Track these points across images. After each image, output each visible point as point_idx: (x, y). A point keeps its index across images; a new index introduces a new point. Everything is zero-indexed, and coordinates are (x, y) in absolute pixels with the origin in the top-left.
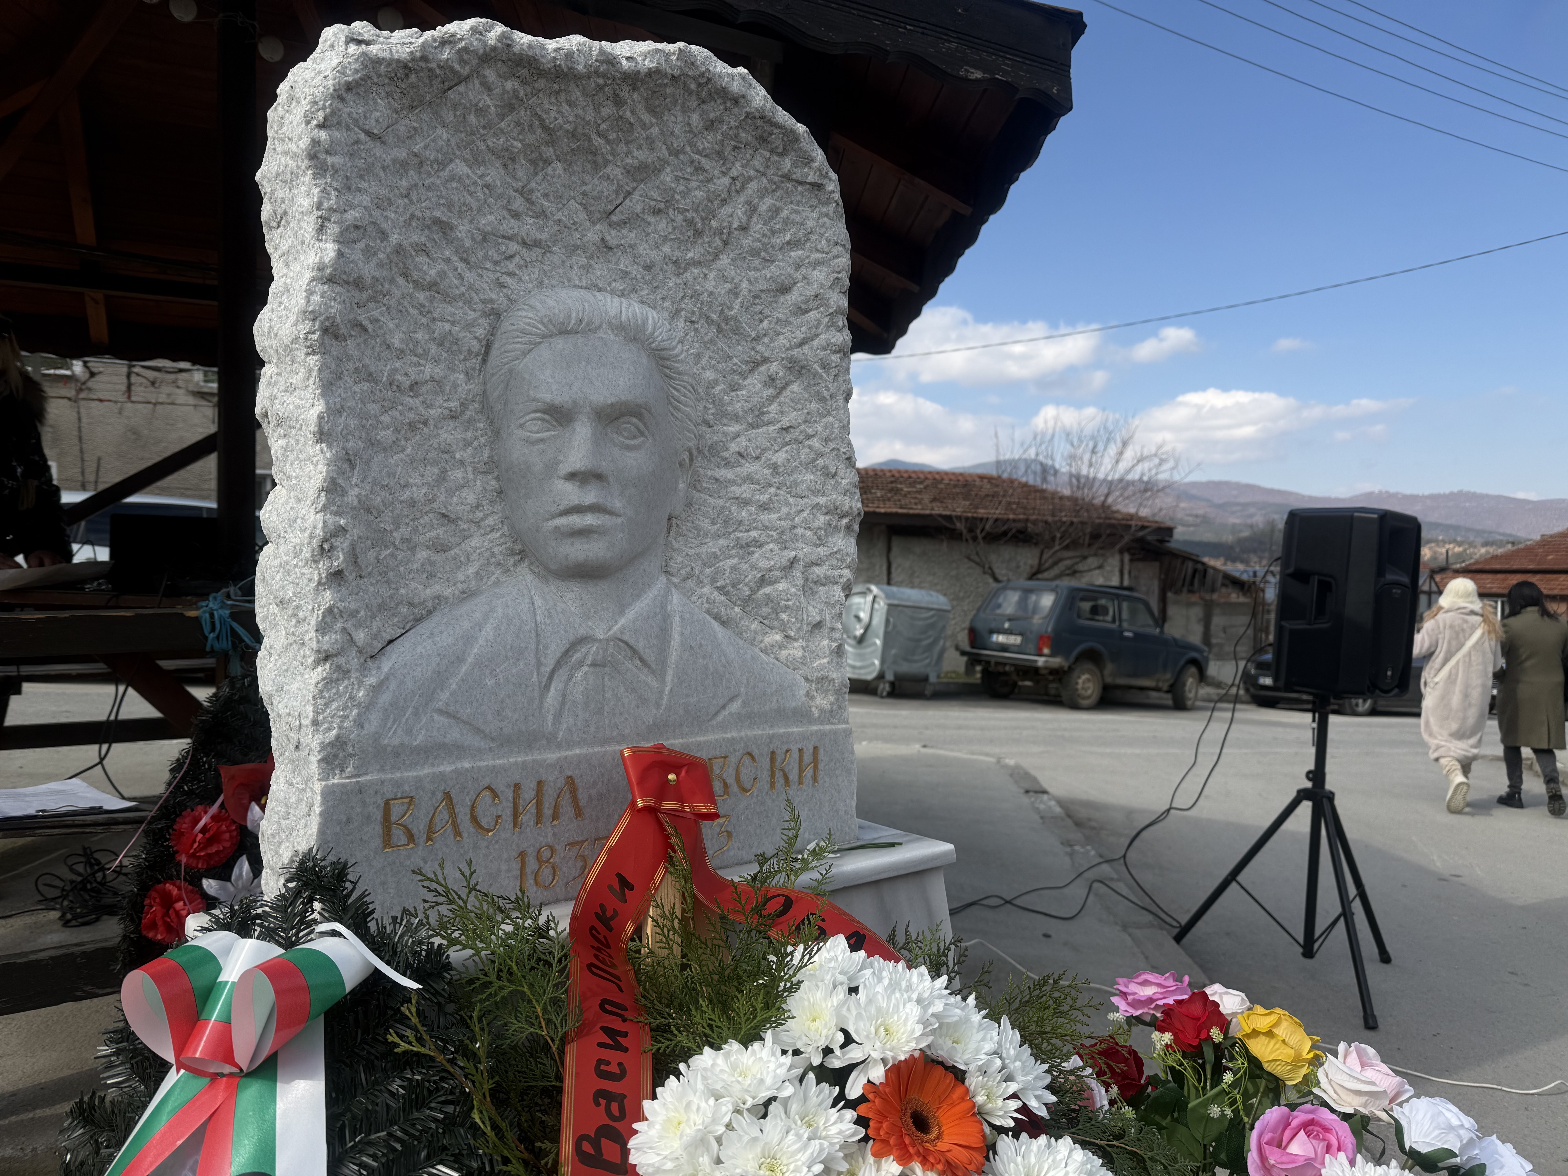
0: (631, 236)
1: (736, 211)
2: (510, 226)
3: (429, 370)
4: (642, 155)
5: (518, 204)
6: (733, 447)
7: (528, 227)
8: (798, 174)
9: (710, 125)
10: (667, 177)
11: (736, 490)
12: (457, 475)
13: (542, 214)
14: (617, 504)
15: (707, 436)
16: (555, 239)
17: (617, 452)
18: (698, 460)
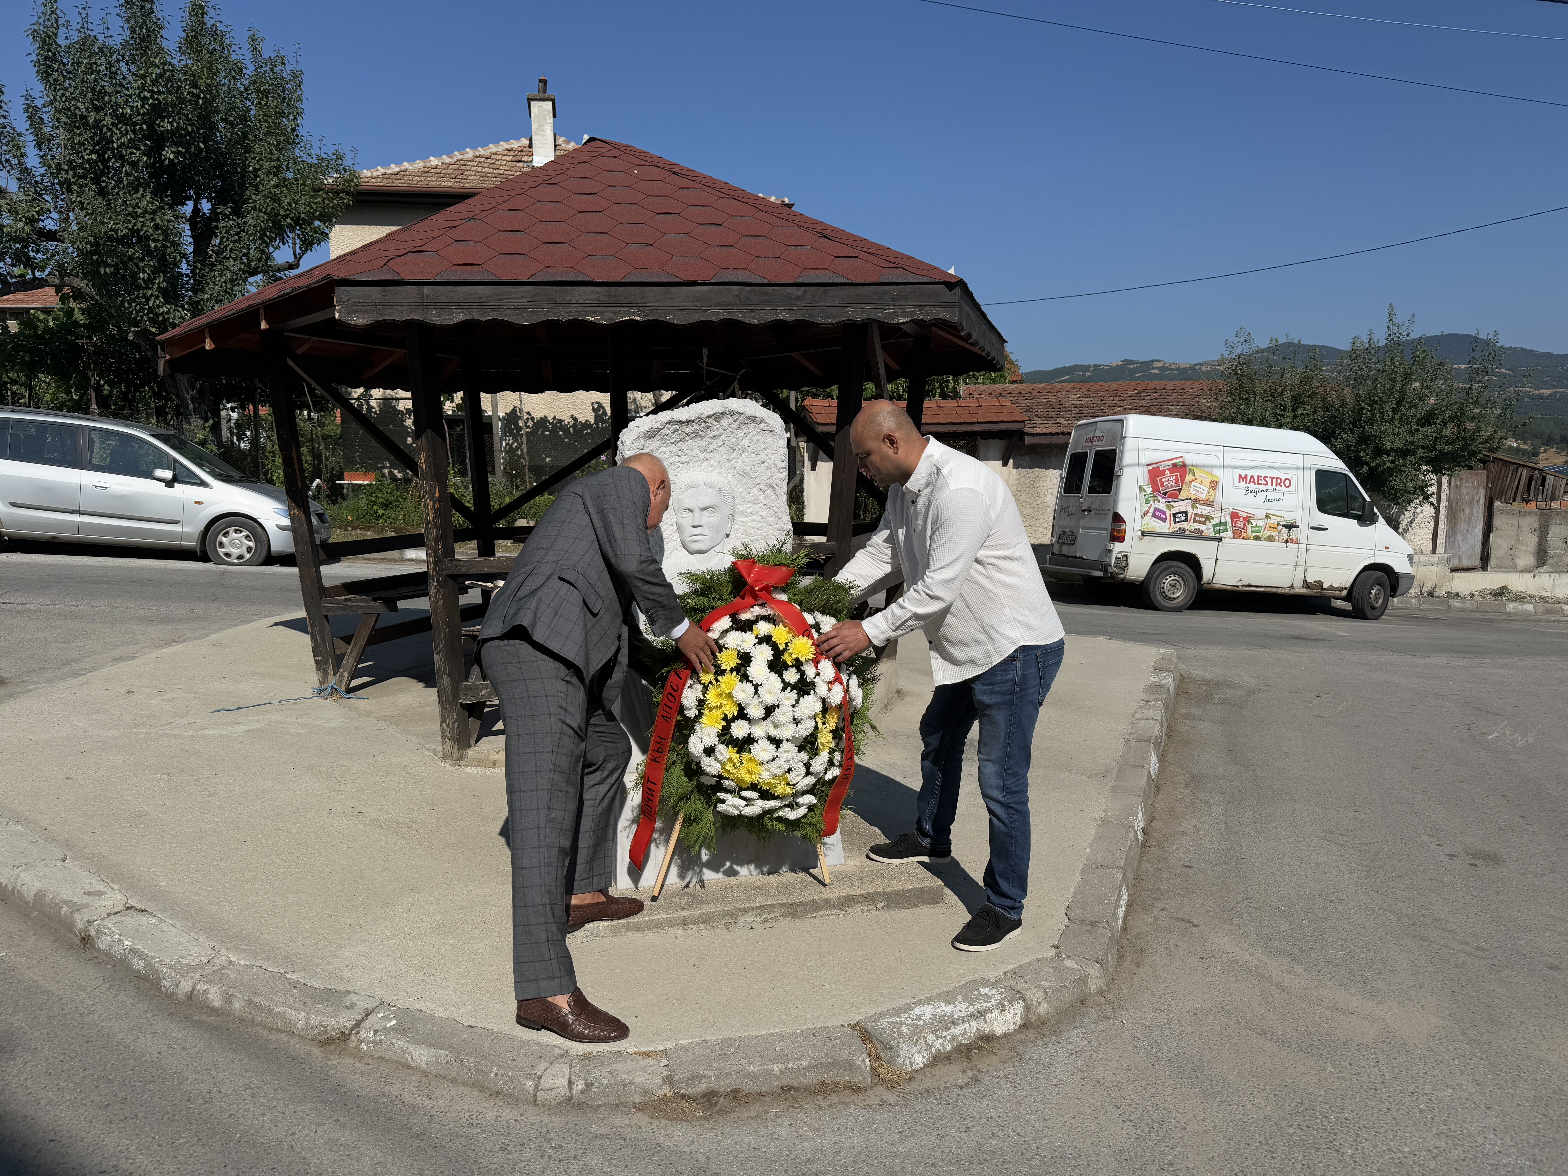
0: (713, 454)
1: (746, 442)
2: (677, 459)
4: (714, 433)
5: (680, 453)
6: (749, 511)
7: (683, 458)
8: (765, 428)
9: (735, 421)
10: (723, 437)
11: (750, 524)
13: (687, 454)
14: (707, 533)
15: (740, 508)
16: (691, 460)
17: (706, 519)
18: (736, 516)
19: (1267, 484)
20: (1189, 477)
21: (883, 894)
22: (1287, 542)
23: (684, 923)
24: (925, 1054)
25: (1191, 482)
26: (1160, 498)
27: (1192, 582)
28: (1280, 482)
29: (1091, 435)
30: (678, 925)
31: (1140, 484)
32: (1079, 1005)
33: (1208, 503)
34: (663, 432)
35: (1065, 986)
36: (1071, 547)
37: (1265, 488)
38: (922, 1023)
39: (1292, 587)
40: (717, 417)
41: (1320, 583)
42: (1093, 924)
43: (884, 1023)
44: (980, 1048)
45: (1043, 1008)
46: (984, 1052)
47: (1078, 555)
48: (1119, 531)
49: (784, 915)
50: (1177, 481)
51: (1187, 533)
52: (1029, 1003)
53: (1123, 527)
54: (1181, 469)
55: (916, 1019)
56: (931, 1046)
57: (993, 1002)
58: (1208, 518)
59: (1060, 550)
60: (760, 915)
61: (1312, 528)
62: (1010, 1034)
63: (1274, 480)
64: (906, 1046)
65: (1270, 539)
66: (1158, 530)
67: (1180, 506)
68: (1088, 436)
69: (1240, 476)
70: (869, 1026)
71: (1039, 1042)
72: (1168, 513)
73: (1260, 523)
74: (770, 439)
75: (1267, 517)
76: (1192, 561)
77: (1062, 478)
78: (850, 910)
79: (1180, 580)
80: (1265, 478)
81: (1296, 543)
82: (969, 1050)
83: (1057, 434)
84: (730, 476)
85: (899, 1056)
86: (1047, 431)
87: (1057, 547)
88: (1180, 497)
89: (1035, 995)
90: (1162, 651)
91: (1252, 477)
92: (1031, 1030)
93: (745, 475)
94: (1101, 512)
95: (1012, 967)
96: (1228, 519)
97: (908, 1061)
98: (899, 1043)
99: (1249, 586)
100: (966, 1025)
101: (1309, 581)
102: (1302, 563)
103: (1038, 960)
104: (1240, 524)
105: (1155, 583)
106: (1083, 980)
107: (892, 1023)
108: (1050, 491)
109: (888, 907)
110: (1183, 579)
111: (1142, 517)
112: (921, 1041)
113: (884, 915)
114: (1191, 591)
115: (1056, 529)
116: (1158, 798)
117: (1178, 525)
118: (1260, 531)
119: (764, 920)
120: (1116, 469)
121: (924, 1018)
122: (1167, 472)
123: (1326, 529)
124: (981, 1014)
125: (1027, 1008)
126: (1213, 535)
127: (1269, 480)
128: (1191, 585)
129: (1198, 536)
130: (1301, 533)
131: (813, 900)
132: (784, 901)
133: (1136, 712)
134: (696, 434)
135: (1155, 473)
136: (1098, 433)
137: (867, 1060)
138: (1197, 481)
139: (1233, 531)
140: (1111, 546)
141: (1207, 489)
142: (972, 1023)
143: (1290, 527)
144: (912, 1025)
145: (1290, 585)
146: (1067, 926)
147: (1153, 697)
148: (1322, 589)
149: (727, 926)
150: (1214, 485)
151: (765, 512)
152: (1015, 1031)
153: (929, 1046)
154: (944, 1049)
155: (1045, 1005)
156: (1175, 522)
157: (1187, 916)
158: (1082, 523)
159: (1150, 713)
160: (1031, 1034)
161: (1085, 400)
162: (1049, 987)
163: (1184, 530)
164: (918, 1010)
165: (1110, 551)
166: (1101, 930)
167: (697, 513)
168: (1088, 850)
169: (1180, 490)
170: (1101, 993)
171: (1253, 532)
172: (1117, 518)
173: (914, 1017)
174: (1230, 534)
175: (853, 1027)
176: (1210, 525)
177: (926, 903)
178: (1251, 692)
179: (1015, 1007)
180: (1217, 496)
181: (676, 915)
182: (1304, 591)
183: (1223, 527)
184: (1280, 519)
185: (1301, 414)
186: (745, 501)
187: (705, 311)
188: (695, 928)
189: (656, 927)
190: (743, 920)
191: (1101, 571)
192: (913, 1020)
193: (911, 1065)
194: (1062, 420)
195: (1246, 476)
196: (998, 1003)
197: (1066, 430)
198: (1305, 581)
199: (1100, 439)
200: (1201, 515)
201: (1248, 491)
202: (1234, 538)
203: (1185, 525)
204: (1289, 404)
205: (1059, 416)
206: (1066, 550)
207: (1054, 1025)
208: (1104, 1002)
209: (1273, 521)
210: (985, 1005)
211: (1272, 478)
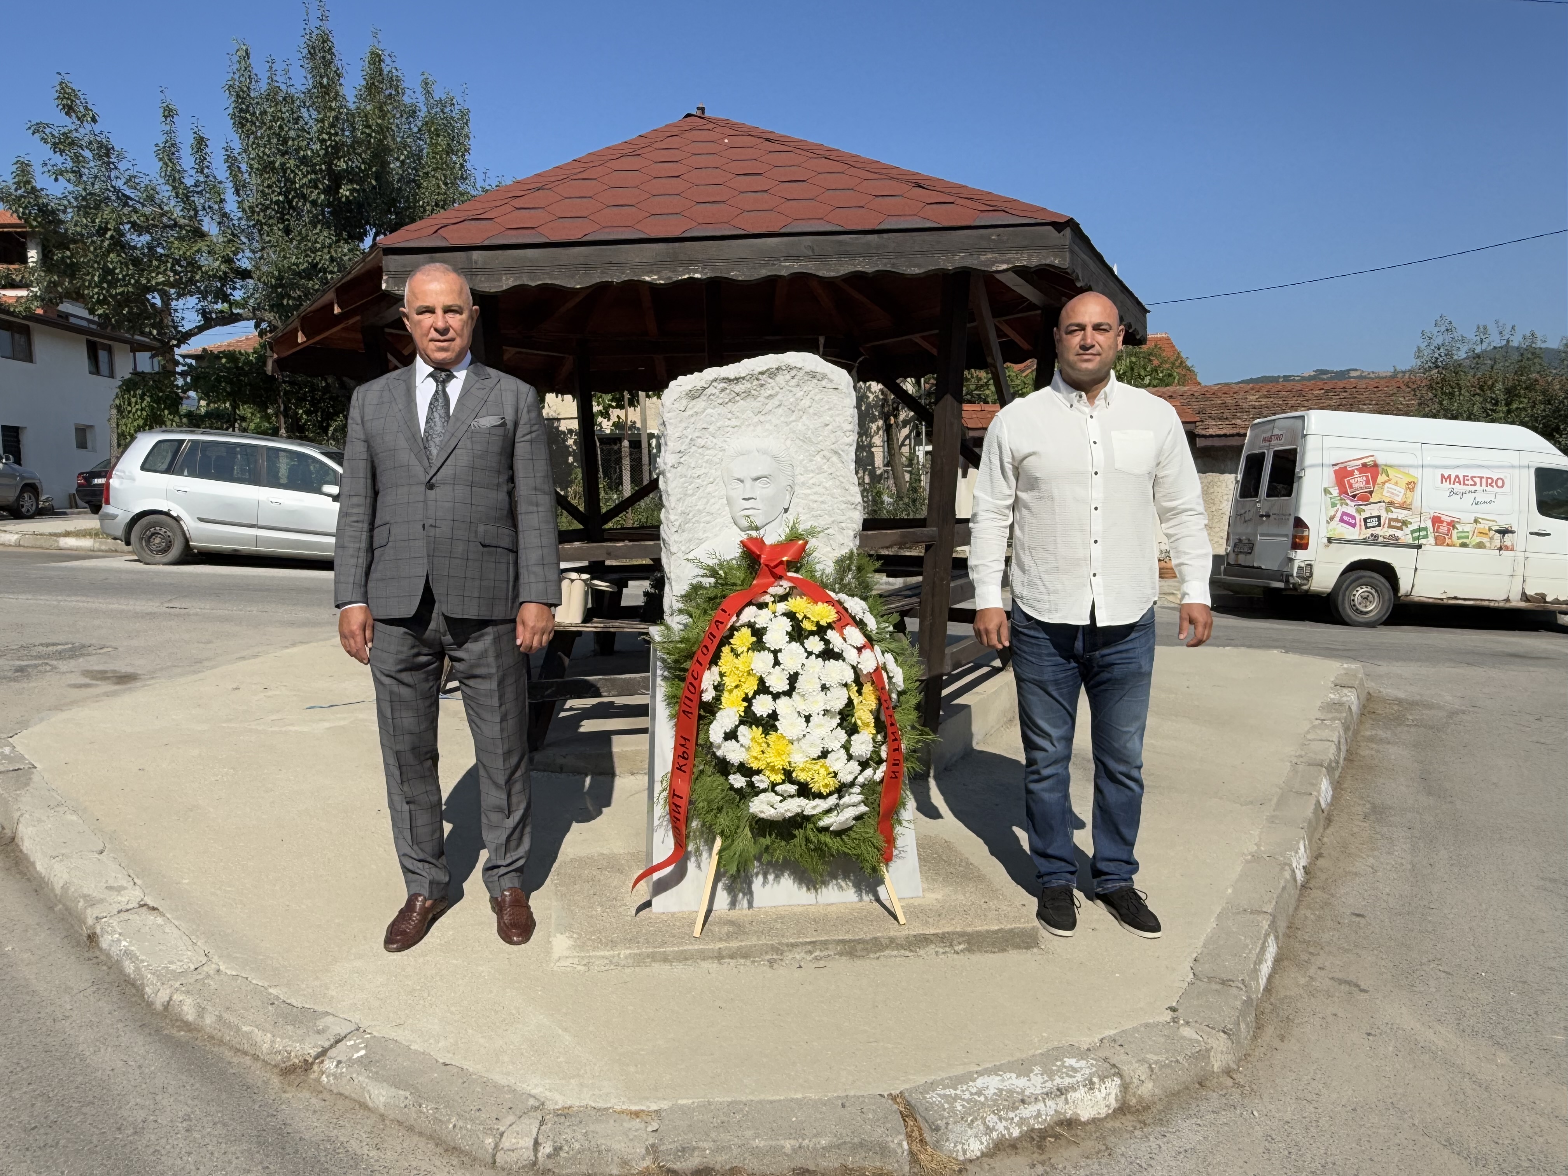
0: (769, 417)
1: (806, 402)
2: (727, 423)
3: (703, 471)
4: (769, 392)
5: (730, 416)
6: (811, 482)
7: (734, 422)
8: (829, 385)
9: (793, 378)
10: (779, 397)
11: (811, 497)
12: (713, 501)
13: (737, 417)
14: (760, 506)
15: (800, 479)
16: (742, 423)
17: (760, 490)
18: (797, 488)
19: (1475, 484)
20: (1381, 478)
21: (963, 934)
22: (1500, 549)
23: (719, 957)
24: (984, 1139)
25: (1384, 483)
26: (1348, 502)
27: (1388, 594)
28: (1491, 482)
29: (1269, 434)
30: (712, 958)
31: (1325, 485)
32: (1197, 1086)
33: (1404, 507)
34: (708, 392)
35: (1177, 1061)
36: (1249, 557)
37: (1473, 488)
38: (982, 1099)
39: (1507, 600)
40: (772, 373)
41: (1543, 597)
42: (1223, 982)
43: (933, 1097)
44: (1058, 1137)
45: (1147, 1089)
46: (1063, 1142)
47: (1256, 565)
48: (1302, 538)
49: (841, 954)
50: (1368, 482)
51: (1381, 539)
52: (1128, 1081)
53: (1306, 533)
54: (1372, 469)
55: (976, 1094)
56: (993, 1129)
57: (1079, 1077)
58: (1405, 523)
59: (1237, 560)
60: (811, 952)
61: (1531, 533)
62: (1099, 1120)
63: (1484, 480)
64: (958, 1128)
65: (1480, 545)
66: (1347, 537)
67: (1371, 510)
68: (1265, 435)
69: (1442, 476)
70: (914, 1098)
71: (1138, 1133)
72: (1358, 517)
73: (1467, 528)
74: (834, 397)
75: (1476, 521)
76: (1387, 572)
77: (1237, 482)
78: (921, 952)
79: (1373, 591)
80: (1472, 478)
81: (1512, 550)
82: (1043, 1138)
83: (1232, 435)
84: (789, 442)
85: (947, 1140)
86: (1221, 432)
87: (1232, 556)
88: (1371, 500)
89: (1136, 1071)
90: (1345, 666)
91: (1457, 477)
92: (1129, 1116)
93: (806, 440)
94: (1282, 517)
95: (1112, 1032)
96: (1429, 524)
97: (959, 1147)
98: (947, 1124)
99: (1456, 598)
100: (1040, 1106)
101: (1528, 593)
102: (1520, 572)
103: (1147, 1025)
104: (1444, 529)
105: (1344, 595)
106: (1203, 1055)
107: (944, 1096)
108: (1225, 497)
109: (969, 950)
110: (1376, 591)
111: (1328, 522)
112: (979, 1122)
113: (963, 959)
114: (1386, 604)
115: (1231, 537)
116: (1328, 831)
117: (1370, 531)
118: (1467, 537)
119: (816, 959)
120: (1297, 470)
121: (986, 1093)
122: (1356, 472)
123: (1549, 534)
124: (1061, 1091)
125: (1125, 1087)
126: (1411, 541)
127: (1477, 480)
128: (1387, 597)
129: (1395, 543)
130: (1518, 539)
131: (876, 939)
132: (841, 938)
133: (1308, 732)
134: (748, 394)
135: (1342, 474)
136: (1276, 432)
137: (905, 1144)
138: (1393, 481)
139: (1436, 538)
140: (1292, 554)
141: (1403, 491)
142: (1049, 1103)
143: (1503, 532)
144: (969, 1101)
145: (1505, 597)
146: (1191, 984)
147: (1330, 716)
148: (1546, 602)
149: (771, 963)
150: (1411, 486)
151: (830, 483)
152: (1108, 1116)
153: (989, 1130)
154: (1010, 1134)
155: (1149, 1085)
156: (1367, 528)
157: (1352, 977)
158: (1261, 529)
159: (1325, 734)
160: (1128, 1121)
161: (1264, 401)
162: (1156, 1063)
163: (1376, 536)
164: (980, 1082)
165: (1291, 560)
166: (1234, 991)
167: (748, 483)
168: (1230, 891)
169: (1371, 493)
170: (1228, 1072)
171: (1459, 538)
172: (1299, 524)
173: (974, 1090)
174: (1431, 540)
175: (893, 1098)
176: (1407, 530)
177: (1017, 947)
178: (1452, 714)
179: (1108, 1085)
180: (1416, 500)
181: (711, 946)
182: (1523, 605)
183: (1423, 533)
184: (1491, 523)
185: (1517, 409)
186: (807, 471)
187: (773, 265)
188: (733, 962)
189: (686, 959)
190: (791, 956)
191: (1281, 581)
192: (971, 1094)
193: (965, 1152)
194: (1238, 422)
195: (1449, 476)
196: (1085, 1080)
197: (1242, 431)
198: (1524, 594)
199: (1278, 437)
200: (1397, 520)
201: (1452, 493)
202: (1436, 544)
203: (1377, 531)
204: (1502, 397)
205: (1235, 417)
206: (1243, 560)
207: (1160, 1112)
208: (1231, 1084)
209: (1484, 526)
210: (1067, 1081)
211: (1481, 478)
